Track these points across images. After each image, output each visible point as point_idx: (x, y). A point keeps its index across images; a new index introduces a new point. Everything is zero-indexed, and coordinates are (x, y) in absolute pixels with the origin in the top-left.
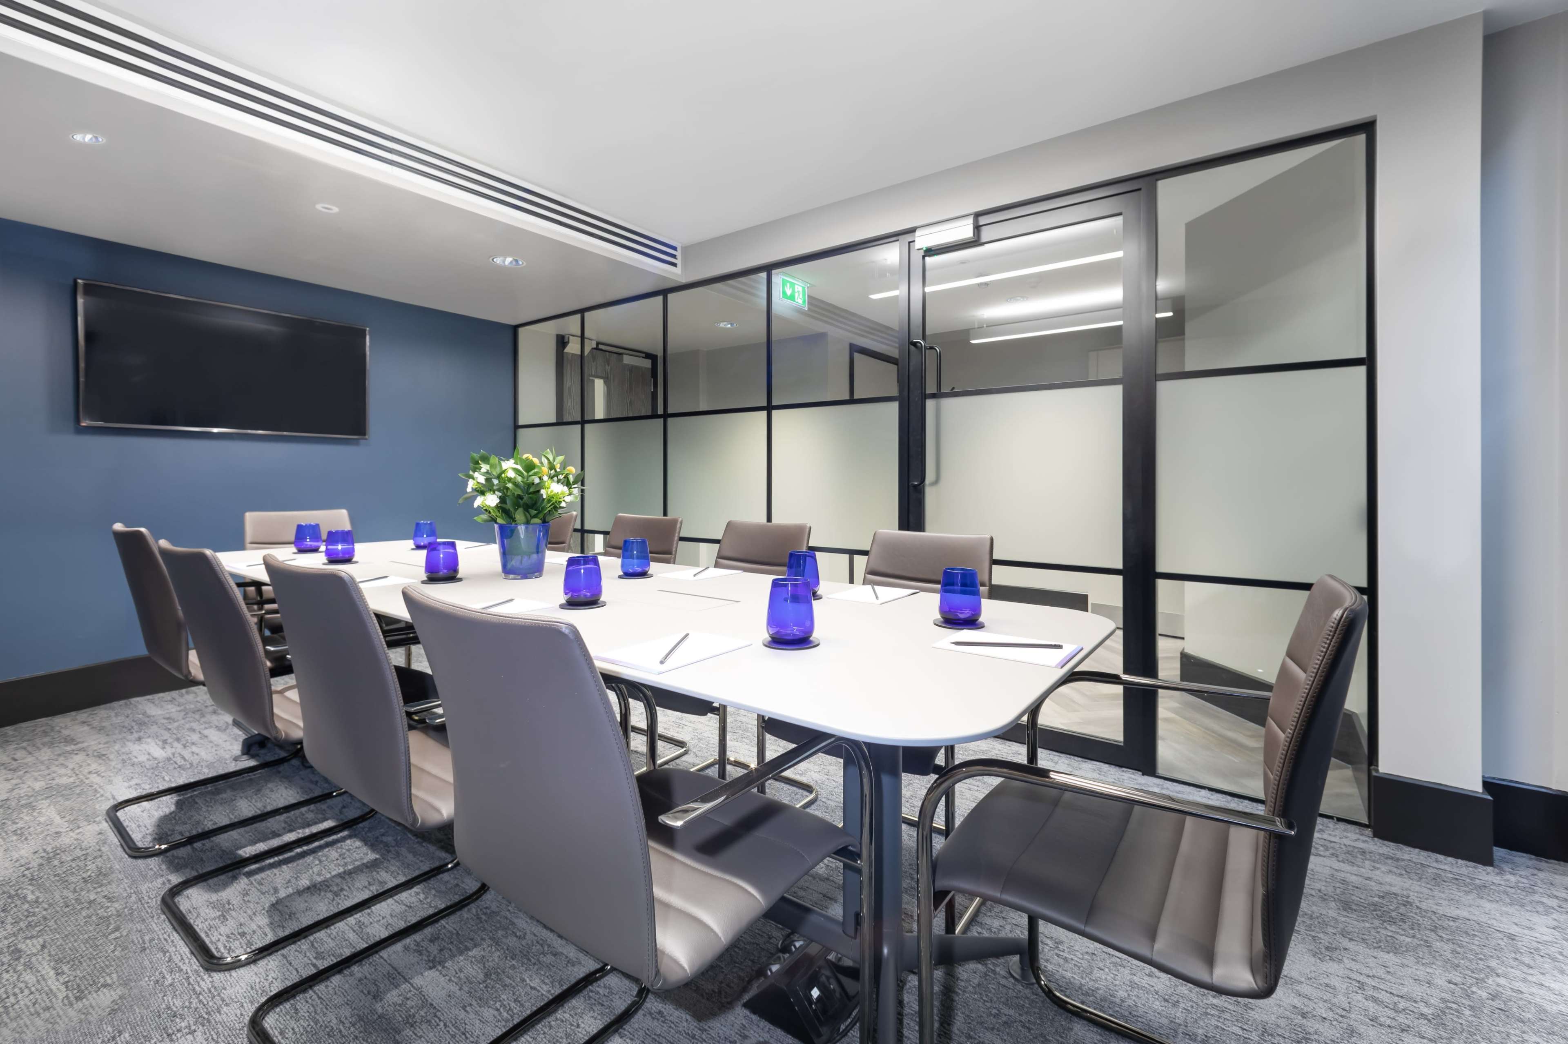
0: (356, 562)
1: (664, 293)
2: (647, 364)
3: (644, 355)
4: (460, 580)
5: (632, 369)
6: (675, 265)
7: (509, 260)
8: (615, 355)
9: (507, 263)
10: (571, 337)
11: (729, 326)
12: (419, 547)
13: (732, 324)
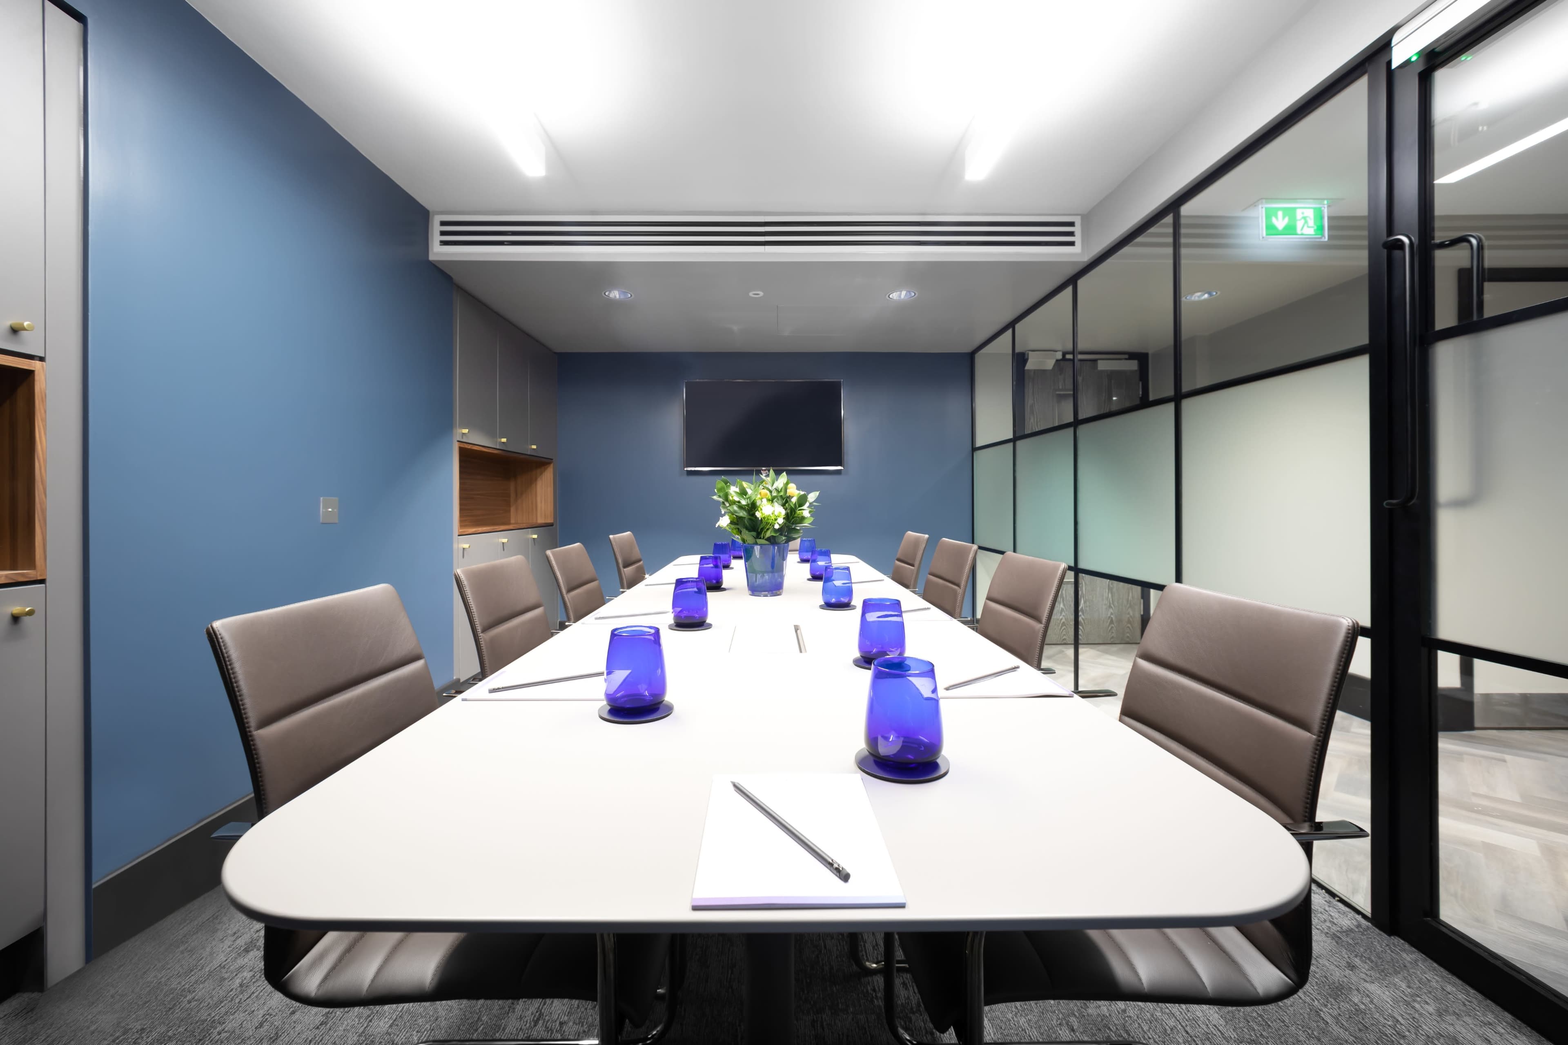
0: (732, 568)
1: (1073, 281)
2: (1133, 365)
3: (1127, 356)
4: (724, 589)
5: (1112, 375)
6: (1072, 244)
7: (904, 293)
8: (1089, 362)
9: (902, 297)
10: (1030, 353)
11: (1206, 296)
12: (803, 561)
13: (1210, 293)
